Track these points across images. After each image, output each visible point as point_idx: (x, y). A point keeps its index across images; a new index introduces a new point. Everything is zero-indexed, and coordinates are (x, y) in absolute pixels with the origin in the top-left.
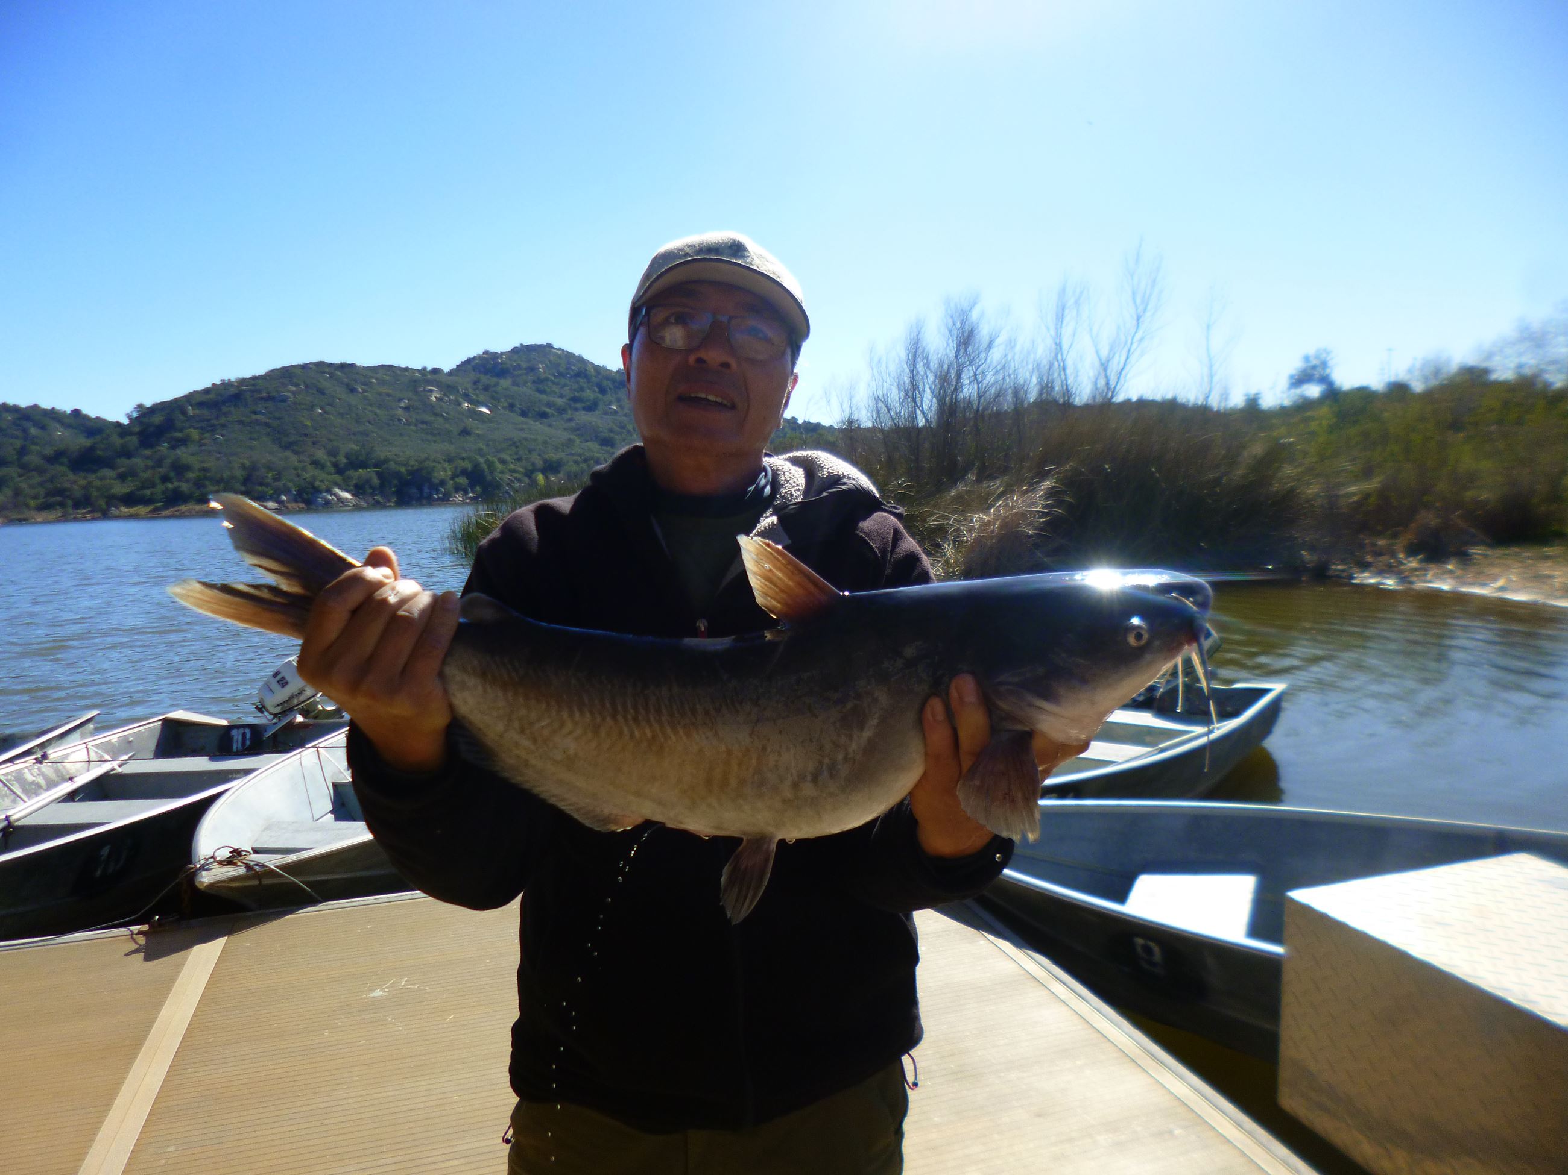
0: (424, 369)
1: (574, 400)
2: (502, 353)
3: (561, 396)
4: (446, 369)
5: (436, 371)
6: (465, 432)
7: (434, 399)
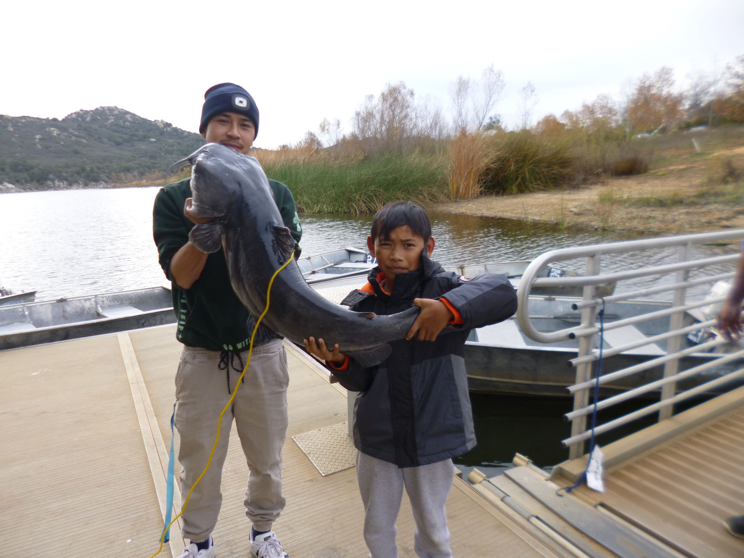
0: (48, 118)
1: (133, 135)
2: (91, 111)
3: (126, 134)
4: (60, 119)
5: (55, 120)
6: (76, 152)
7: (55, 135)
